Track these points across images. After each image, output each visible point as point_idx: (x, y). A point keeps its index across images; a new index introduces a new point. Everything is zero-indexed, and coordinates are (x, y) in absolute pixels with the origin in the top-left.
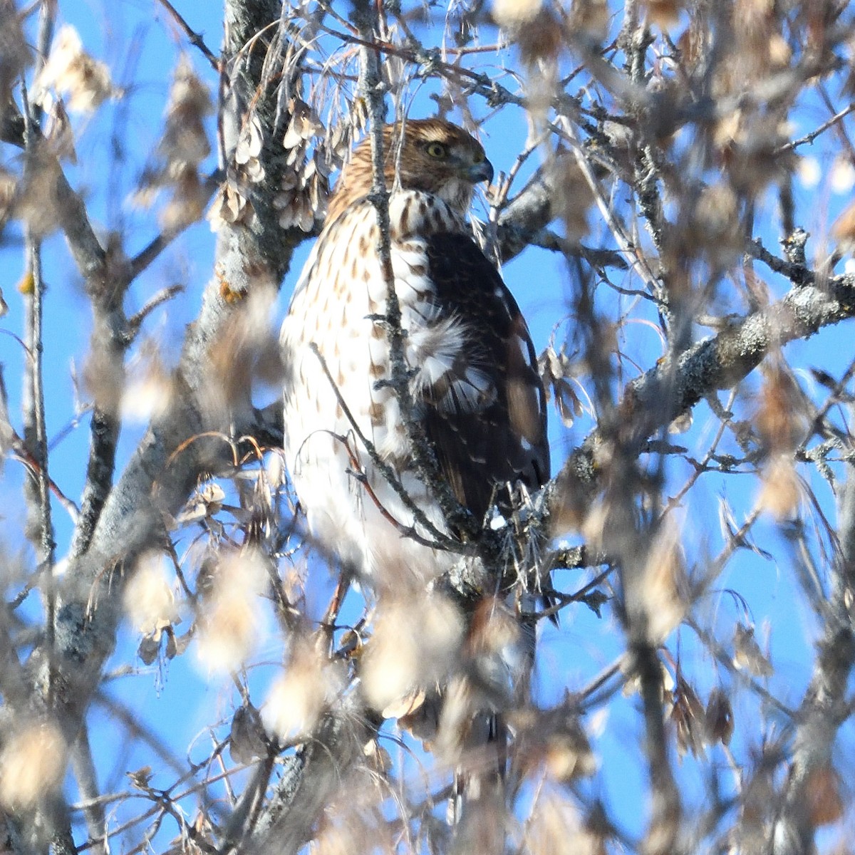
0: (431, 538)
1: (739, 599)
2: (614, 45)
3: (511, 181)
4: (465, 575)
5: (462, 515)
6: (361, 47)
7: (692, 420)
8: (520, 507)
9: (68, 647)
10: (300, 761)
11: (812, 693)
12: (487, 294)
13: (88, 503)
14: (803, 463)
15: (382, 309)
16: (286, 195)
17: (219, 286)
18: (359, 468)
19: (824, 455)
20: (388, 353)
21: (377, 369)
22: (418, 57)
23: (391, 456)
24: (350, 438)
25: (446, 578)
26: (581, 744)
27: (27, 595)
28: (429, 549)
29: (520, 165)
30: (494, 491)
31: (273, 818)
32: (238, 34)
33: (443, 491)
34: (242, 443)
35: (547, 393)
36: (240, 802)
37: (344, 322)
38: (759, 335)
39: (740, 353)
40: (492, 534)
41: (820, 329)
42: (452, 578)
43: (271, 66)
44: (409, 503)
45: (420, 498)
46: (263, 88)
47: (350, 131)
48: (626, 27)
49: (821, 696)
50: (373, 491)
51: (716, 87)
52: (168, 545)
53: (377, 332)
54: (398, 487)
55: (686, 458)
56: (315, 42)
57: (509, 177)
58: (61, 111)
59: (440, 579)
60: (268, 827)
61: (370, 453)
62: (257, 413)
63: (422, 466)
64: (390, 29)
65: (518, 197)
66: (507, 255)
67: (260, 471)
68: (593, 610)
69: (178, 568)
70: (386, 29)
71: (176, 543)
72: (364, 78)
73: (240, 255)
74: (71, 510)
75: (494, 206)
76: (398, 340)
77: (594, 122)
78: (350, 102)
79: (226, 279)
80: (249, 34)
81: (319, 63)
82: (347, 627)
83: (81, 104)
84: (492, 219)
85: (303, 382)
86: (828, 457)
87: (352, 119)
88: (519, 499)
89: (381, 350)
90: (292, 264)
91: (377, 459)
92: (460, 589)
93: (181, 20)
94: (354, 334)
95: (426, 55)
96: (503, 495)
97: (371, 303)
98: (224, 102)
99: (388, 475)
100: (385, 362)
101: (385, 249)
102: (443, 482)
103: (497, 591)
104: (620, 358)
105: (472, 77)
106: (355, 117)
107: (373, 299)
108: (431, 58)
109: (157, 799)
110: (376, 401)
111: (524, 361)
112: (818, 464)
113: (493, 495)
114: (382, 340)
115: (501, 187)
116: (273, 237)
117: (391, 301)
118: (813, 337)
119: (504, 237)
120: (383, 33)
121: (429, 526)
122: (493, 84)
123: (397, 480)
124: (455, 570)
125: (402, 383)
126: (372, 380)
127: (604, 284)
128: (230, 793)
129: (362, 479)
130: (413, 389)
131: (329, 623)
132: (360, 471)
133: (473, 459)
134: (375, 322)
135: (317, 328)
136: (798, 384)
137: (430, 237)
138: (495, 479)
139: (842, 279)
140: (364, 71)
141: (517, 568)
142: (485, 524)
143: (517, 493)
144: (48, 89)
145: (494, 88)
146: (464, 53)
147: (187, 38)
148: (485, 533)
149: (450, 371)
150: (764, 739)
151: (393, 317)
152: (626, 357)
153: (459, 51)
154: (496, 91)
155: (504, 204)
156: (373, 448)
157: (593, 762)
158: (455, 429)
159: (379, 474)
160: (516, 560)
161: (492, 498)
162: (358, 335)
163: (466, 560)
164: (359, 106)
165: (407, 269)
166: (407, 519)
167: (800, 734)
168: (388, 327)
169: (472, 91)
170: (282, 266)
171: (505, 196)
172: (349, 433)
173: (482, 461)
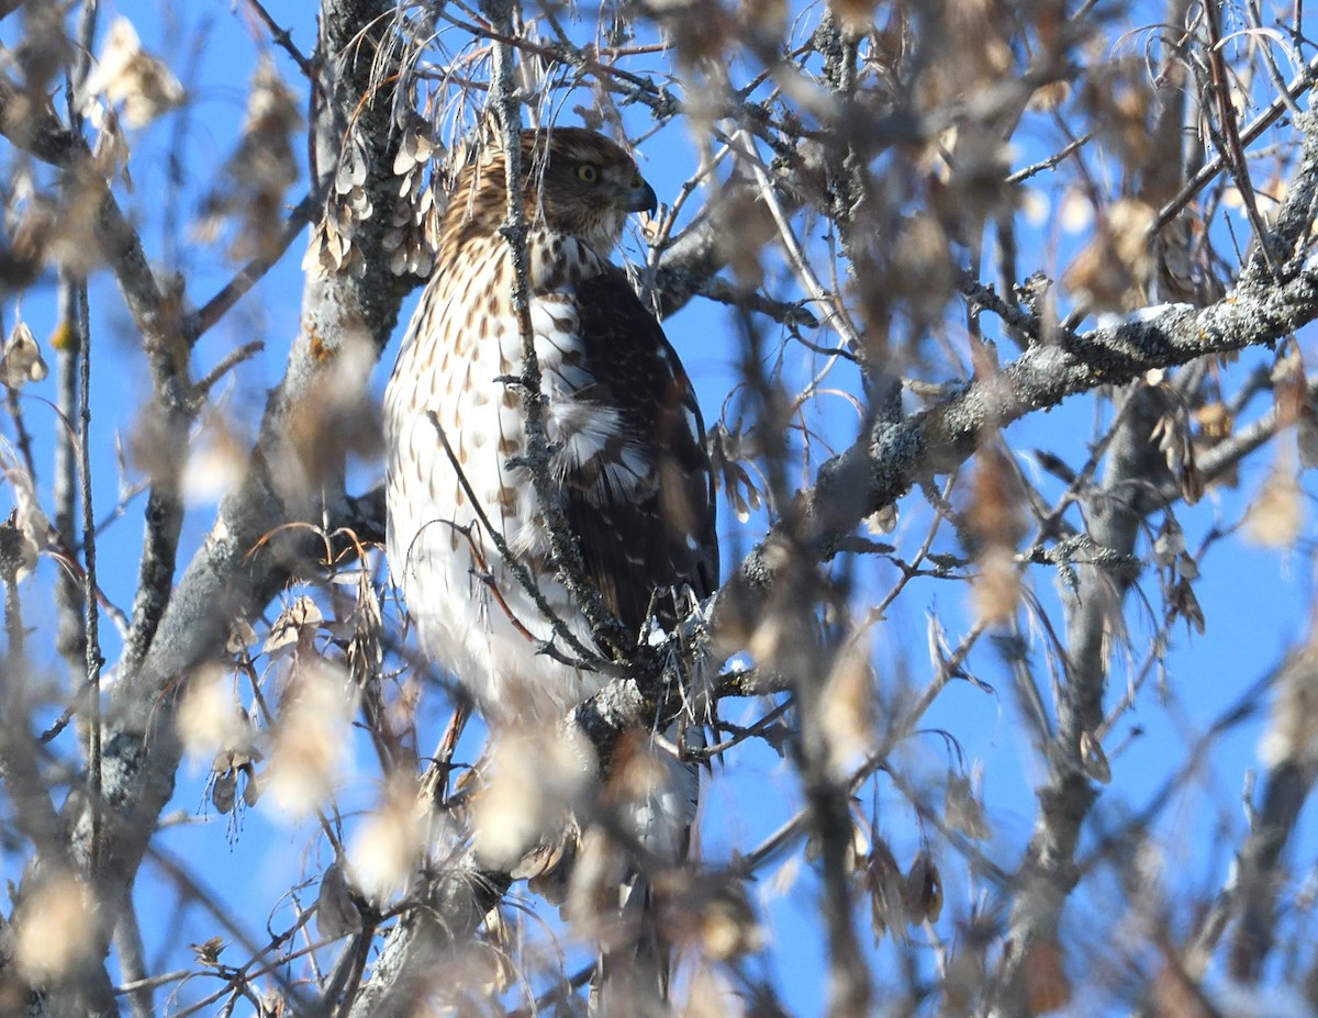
0: (575, 656)
1: (951, 741)
2: (810, 46)
3: (674, 215)
4: (615, 702)
5: (612, 627)
6: (494, 43)
7: (897, 516)
8: (686, 618)
9: (115, 790)
10: (405, 932)
11: (1032, 853)
12: (648, 354)
13: (141, 611)
14: (1041, 565)
15: (518, 369)
16: (398, 233)
17: (310, 341)
18: (484, 567)
19: (1067, 555)
20: (523, 425)
21: (507, 445)
22: (568, 56)
23: (526, 554)
24: (474, 531)
25: (591, 706)
26: (745, 914)
27: (68, 722)
28: (572, 670)
29: (686, 194)
30: (653, 597)
31: (370, 1002)
32: (337, 28)
33: (589, 596)
34: (338, 536)
35: (717, 480)
36: (328, 983)
37: (468, 385)
38: (987, 405)
39: (964, 427)
40: (650, 651)
41: (1065, 399)
42: (598, 705)
43: (381, 69)
44: (547, 611)
45: (560, 606)
46: (370, 95)
47: (478, 149)
48: (826, 21)
49: (1045, 857)
50: (504, 597)
51: (920, 99)
52: (245, 661)
53: (509, 400)
54: (533, 592)
55: (892, 559)
56: (437, 39)
57: (672, 209)
58: (113, 123)
59: (584, 707)
60: (365, 1013)
61: (500, 549)
62: (351, 502)
63: (564, 565)
64: (526, 25)
65: (683, 235)
66: (669, 309)
67: (362, 573)
68: (774, 747)
69: (257, 690)
70: (521, 24)
71: (254, 659)
72: (497, 83)
73: (335, 305)
74: (119, 622)
75: (652, 246)
76: (536, 410)
77: (784, 138)
78: (478, 113)
79: (317, 333)
80: (351, 30)
81: (437, 66)
82: (466, 766)
83: (137, 114)
84: (650, 262)
85: (413, 459)
86: (1072, 557)
87: (482, 135)
88: (686, 609)
89: (514, 421)
90: (400, 317)
91: (508, 555)
92: (608, 719)
93: (263, 13)
94: (481, 401)
95: (578, 54)
96: (665, 604)
97: (503, 362)
98: (315, 114)
99: (522, 576)
100: (518, 435)
101: (522, 295)
102: (590, 586)
103: (657, 722)
104: (806, 436)
105: (634, 82)
106: (485, 133)
107: (506, 358)
108: (583, 57)
109: (228, 977)
110: (506, 485)
111: (692, 438)
112: (1060, 566)
113: (651, 603)
114: (515, 410)
115: (662, 223)
116: (377, 283)
117: (529, 360)
118: (1056, 408)
119: (664, 284)
120: (517, 31)
121: (572, 640)
122: (660, 91)
123: (533, 582)
124: (603, 696)
125: (540, 462)
126: (502, 458)
127: (795, 340)
128: (315, 972)
129: (489, 581)
130: (554, 469)
131: (444, 760)
132: (487, 572)
133: (630, 560)
134: (508, 386)
135: (432, 391)
136: (1020, 469)
137: (578, 284)
138: (655, 584)
139: (1093, 337)
140: (498, 74)
141: (682, 694)
142: (641, 638)
143: (682, 601)
144: (97, 97)
145: (661, 96)
146: (621, 54)
147: (270, 36)
148: (641, 650)
149: (601, 451)
150: (974, 909)
151: (531, 380)
152: (815, 436)
153: (615, 51)
154: (664, 99)
155: (665, 244)
156: (504, 543)
157: (761, 935)
158: (609, 522)
159: (511, 574)
160: (681, 684)
161: (650, 607)
162: (485, 402)
163: (616, 682)
164: (491, 118)
165: (551, 323)
166: (544, 631)
167: (1018, 903)
168: (523, 391)
169: (634, 100)
170: (387, 319)
171: (667, 233)
172: (472, 524)
173: (640, 562)
